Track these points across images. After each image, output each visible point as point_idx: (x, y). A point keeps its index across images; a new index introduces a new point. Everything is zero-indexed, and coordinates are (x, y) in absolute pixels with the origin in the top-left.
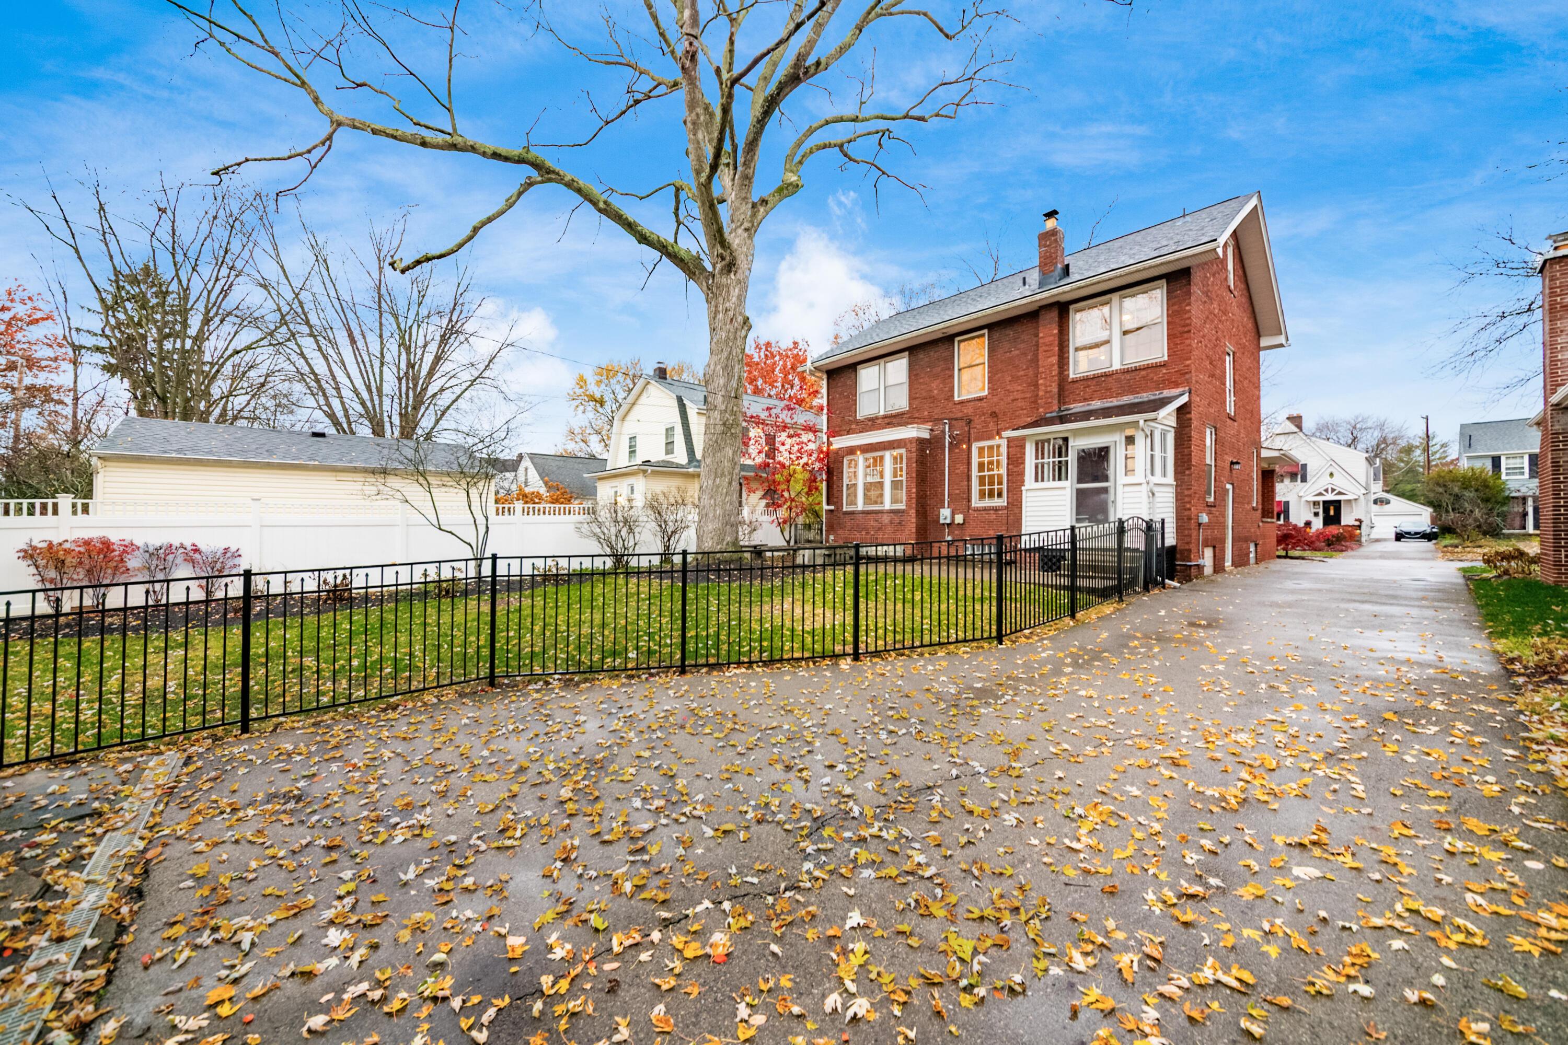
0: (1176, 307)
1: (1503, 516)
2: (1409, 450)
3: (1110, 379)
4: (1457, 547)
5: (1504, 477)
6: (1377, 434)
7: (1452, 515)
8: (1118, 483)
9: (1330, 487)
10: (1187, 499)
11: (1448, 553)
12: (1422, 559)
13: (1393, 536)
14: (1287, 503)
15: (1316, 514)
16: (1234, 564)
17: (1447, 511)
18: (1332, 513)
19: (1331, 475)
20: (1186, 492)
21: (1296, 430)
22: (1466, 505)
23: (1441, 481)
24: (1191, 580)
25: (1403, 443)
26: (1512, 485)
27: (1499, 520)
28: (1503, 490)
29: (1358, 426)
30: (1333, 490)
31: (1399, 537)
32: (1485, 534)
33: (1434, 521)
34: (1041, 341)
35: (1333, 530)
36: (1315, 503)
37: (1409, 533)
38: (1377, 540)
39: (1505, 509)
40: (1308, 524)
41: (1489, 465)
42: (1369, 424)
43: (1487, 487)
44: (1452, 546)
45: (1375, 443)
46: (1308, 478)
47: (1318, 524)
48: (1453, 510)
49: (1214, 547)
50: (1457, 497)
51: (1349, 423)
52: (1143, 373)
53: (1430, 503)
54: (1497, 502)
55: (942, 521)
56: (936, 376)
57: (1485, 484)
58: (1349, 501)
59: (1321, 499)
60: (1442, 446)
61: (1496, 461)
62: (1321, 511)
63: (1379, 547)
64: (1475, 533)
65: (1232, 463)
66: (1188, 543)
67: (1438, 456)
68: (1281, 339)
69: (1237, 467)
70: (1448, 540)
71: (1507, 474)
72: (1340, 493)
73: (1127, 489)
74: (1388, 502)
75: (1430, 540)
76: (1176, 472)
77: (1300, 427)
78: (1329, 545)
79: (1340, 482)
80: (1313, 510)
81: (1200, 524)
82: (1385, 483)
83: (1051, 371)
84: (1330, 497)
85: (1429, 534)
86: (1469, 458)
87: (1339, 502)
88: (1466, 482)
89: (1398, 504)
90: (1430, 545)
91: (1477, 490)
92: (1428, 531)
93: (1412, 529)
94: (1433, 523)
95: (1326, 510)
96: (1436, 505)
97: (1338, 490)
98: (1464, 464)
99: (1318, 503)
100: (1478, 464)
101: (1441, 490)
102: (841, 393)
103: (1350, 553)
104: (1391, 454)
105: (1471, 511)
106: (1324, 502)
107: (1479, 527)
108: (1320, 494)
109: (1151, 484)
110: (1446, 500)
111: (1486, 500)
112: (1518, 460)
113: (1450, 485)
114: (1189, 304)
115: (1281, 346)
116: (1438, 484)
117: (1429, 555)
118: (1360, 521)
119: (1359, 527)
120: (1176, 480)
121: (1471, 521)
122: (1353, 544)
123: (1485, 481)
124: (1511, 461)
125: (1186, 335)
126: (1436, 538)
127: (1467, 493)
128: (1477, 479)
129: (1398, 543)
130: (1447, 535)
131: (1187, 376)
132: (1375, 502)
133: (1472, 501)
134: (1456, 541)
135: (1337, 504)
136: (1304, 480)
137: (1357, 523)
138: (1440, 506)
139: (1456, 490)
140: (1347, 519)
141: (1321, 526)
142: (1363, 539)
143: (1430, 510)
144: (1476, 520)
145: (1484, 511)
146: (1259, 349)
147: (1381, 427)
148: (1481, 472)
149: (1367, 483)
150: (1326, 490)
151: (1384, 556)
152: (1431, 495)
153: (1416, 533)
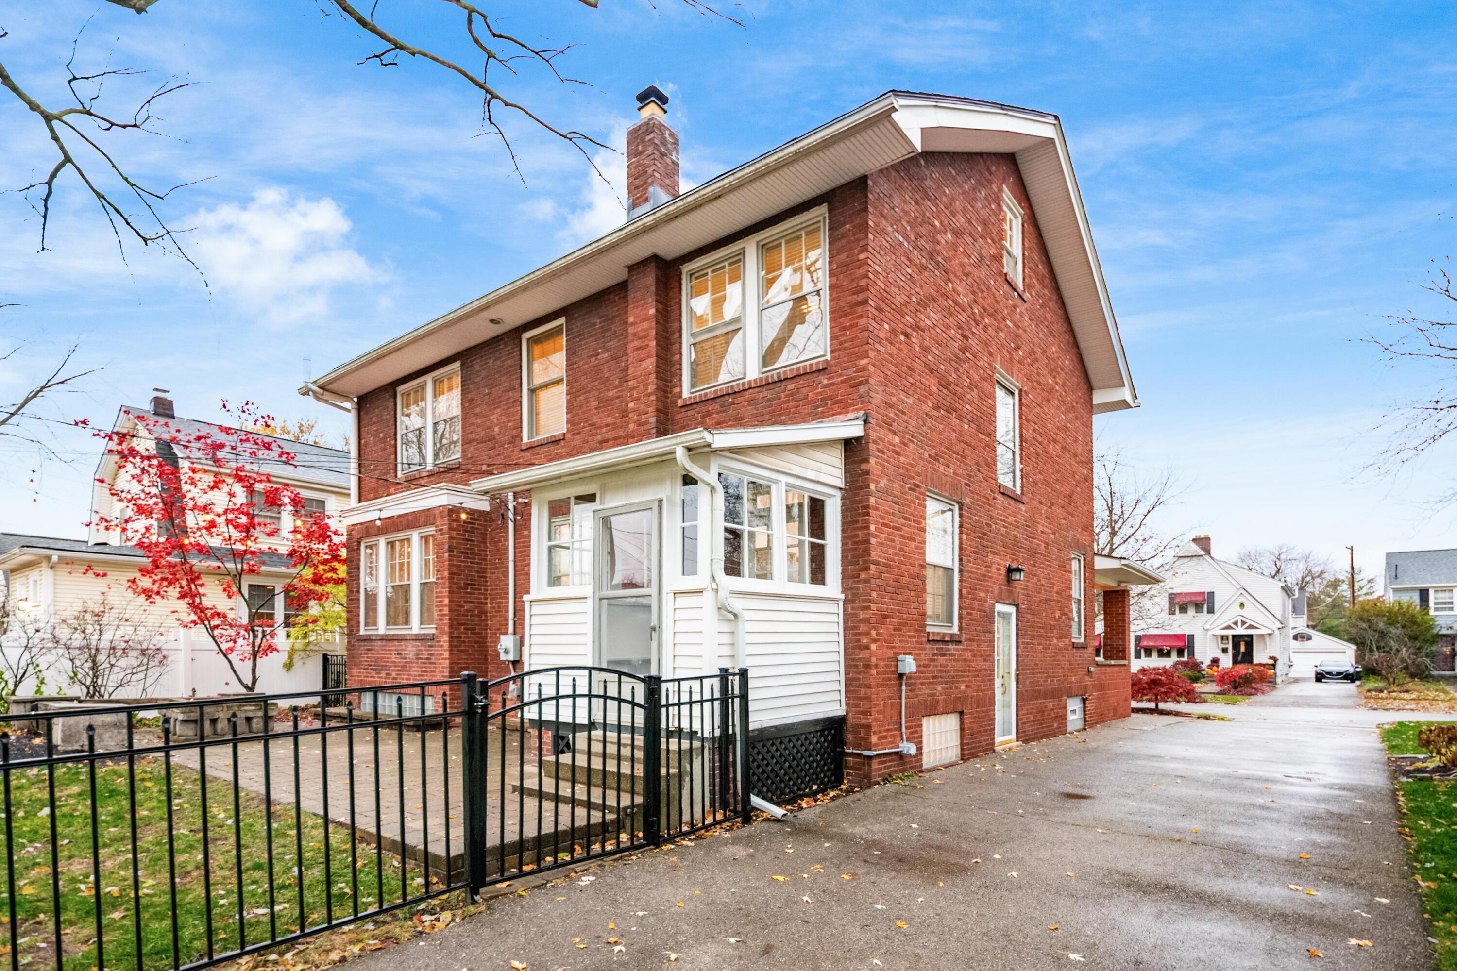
0: (843, 257)
1: (1431, 655)
2: (1335, 584)
3: (739, 400)
4: (1381, 691)
5: (1432, 612)
6: (1302, 566)
7: (1377, 655)
8: (666, 589)
9: (1239, 619)
10: (863, 628)
11: (1372, 702)
12: (1342, 707)
13: (1313, 675)
14: (1192, 637)
15: (1225, 650)
16: (1023, 736)
17: (1371, 650)
18: (1243, 649)
19: (1242, 605)
20: (862, 615)
21: (1202, 553)
22: (1393, 643)
23: (1366, 614)
24: (870, 786)
25: (1329, 577)
26: (1440, 621)
27: (1428, 661)
28: (1431, 627)
29: (1283, 557)
30: (1243, 623)
31: (1320, 677)
32: (1413, 676)
33: (1359, 659)
34: (631, 330)
35: (1244, 669)
36: (1224, 638)
37: (1330, 673)
38: (1296, 680)
39: (1434, 648)
40: (1215, 662)
41: (1416, 598)
42: (1294, 556)
43: (1414, 623)
44: (1376, 690)
45: (1299, 576)
46: (1216, 609)
47: (1226, 661)
48: (1378, 648)
49: (961, 713)
50: (1383, 634)
51: (1273, 554)
52: (791, 386)
53: (1351, 640)
54: (1426, 641)
55: (503, 657)
56: (495, 404)
57: (1413, 621)
58: (1262, 636)
59: (1230, 633)
60: (1369, 581)
61: (1424, 594)
62: (1230, 647)
63: (1296, 690)
64: (1401, 675)
65: (1010, 571)
66: (866, 713)
67: (1364, 591)
68: (1125, 394)
69: (1016, 576)
70: (1373, 683)
71: (1436, 609)
72: (1251, 627)
73: (682, 601)
74: (1309, 638)
75: (1353, 681)
76: (845, 576)
77: (1208, 552)
78: (1236, 688)
79: (1252, 613)
80: (1221, 646)
81: (901, 676)
82: (1310, 618)
83: (646, 386)
84: (1240, 631)
85: (1352, 675)
86: (1395, 590)
87: (1251, 636)
88: (1392, 617)
89: (1320, 640)
90: (1350, 688)
91: (1404, 627)
92: (1351, 671)
93: (1335, 669)
94: (1357, 662)
95: (1236, 646)
96: (1360, 643)
97: (1249, 623)
98: (1391, 598)
99: (1227, 637)
100: (1405, 598)
101: (1364, 625)
102: (376, 435)
103: (1259, 698)
104: (1315, 588)
105: (1398, 651)
106: (1234, 636)
107: (1406, 668)
108: (1229, 627)
109: (722, 594)
110: (1371, 637)
111: (1414, 638)
112: (1447, 594)
113: (1375, 620)
114: (865, 249)
115: (1123, 405)
116: (1361, 619)
117: (1350, 702)
118: (1275, 659)
119: (1274, 666)
120: (844, 590)
121: (1397, 661)
122: (1264, 686)
123: (1413, 616)
124: (1440, 595)
125: (859, 309)
126: (1359, 679)
127: (1393, 630)
128: (1404, 614)
129: (1319, 684)
130: (1371, 677)
131: (862, 389)
132: (1295, 637)
133: (1398, 640)
134: (1381, 685)
135: (1249, 640)
136: (1211, 611)
137: (1271, 662)
138: (1363, 644)
139: (1381, 625)
140: (1260, 656)
141: (1230, 665)
142: (1279, 680)
143: (1354, 647)
144: (1403, 660)
145: (1412, 650)
146: (1091, 408)
147: (1307, 558)
148: (1409, 607)
149: (1283, 615)
150: (1236, 623)
151: (1298, 703)
152: (1354, 631)
153: (1339, 674)
